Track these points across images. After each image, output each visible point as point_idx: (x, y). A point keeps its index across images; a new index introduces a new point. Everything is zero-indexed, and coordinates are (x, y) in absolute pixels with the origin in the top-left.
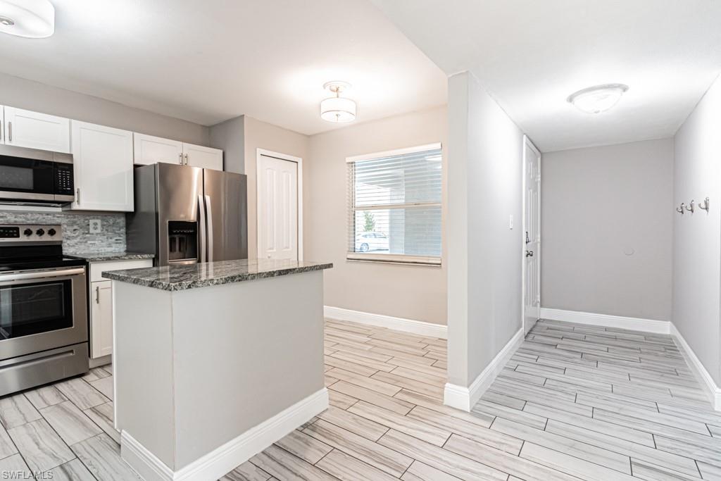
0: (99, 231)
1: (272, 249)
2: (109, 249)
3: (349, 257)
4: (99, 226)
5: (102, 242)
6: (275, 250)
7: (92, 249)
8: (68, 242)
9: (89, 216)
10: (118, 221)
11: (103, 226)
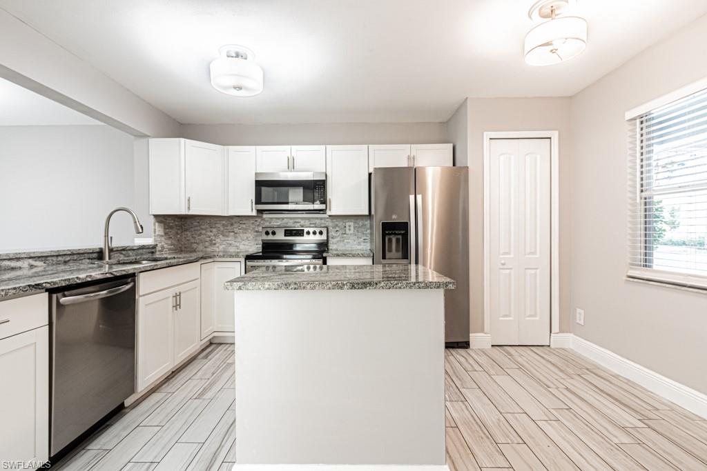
0: (352, 232)
1: (508, 253)
2: (359, 247)
3: (629, 274)
4: (352, 228)
5: (354, 241)
6: (512, 256)
7: (347, 246)
8: (333, 240)
9: (346, 219)
10: (366, 223)
11: (355, 227)
